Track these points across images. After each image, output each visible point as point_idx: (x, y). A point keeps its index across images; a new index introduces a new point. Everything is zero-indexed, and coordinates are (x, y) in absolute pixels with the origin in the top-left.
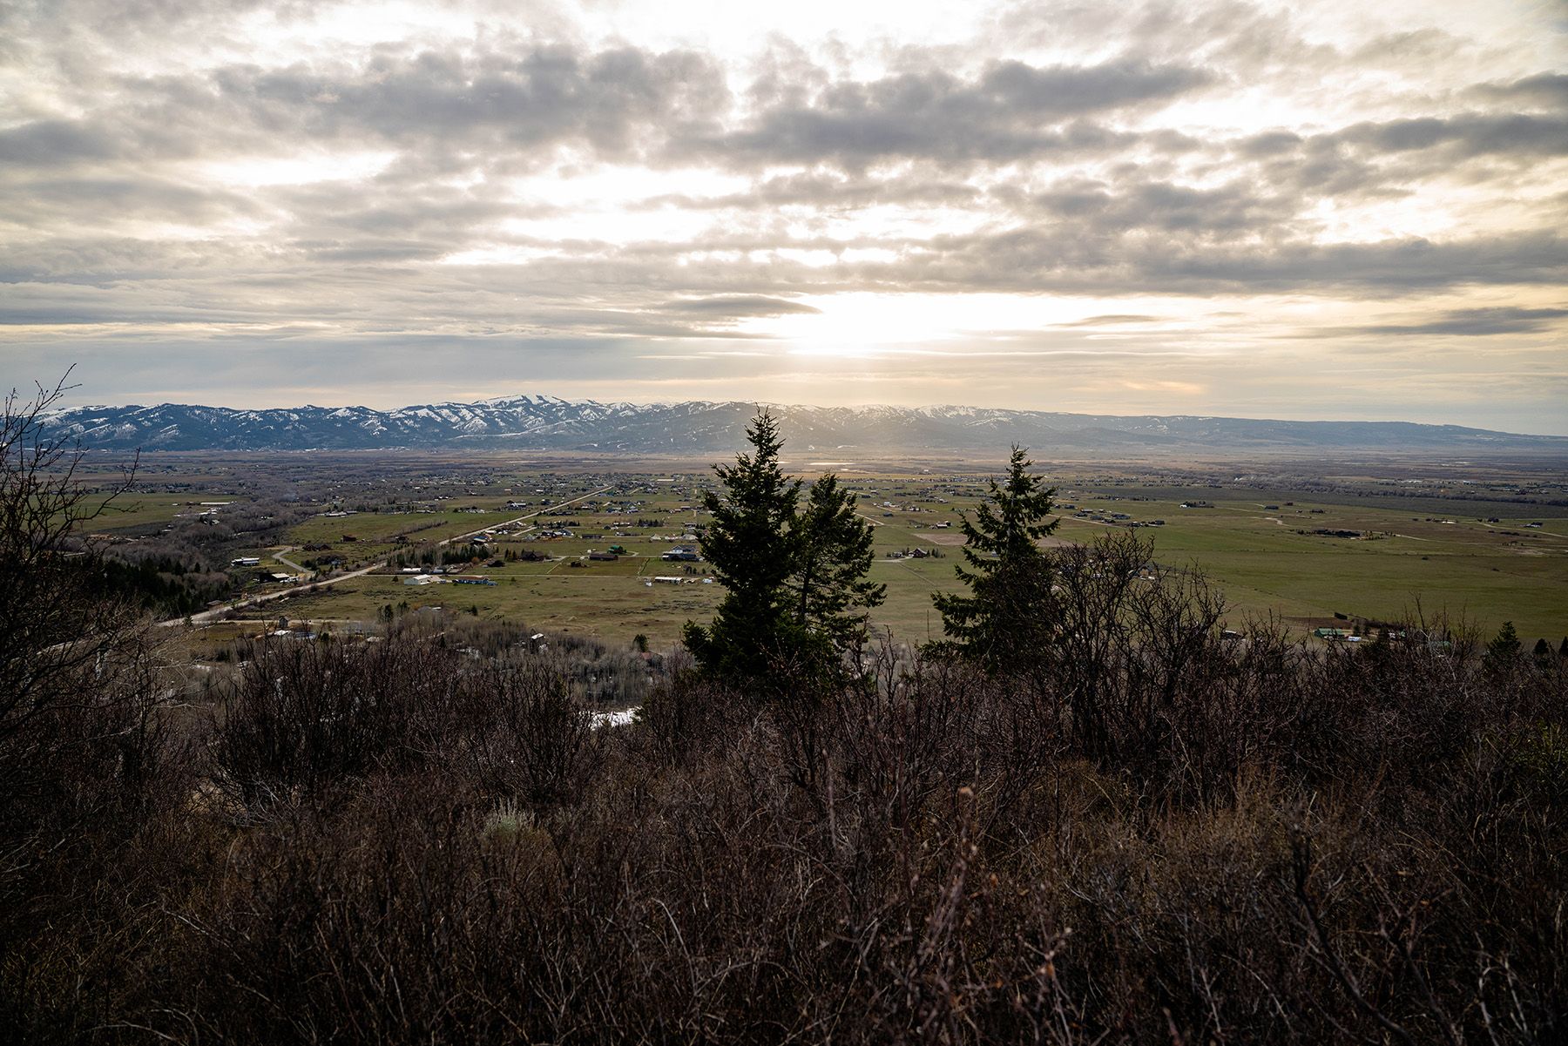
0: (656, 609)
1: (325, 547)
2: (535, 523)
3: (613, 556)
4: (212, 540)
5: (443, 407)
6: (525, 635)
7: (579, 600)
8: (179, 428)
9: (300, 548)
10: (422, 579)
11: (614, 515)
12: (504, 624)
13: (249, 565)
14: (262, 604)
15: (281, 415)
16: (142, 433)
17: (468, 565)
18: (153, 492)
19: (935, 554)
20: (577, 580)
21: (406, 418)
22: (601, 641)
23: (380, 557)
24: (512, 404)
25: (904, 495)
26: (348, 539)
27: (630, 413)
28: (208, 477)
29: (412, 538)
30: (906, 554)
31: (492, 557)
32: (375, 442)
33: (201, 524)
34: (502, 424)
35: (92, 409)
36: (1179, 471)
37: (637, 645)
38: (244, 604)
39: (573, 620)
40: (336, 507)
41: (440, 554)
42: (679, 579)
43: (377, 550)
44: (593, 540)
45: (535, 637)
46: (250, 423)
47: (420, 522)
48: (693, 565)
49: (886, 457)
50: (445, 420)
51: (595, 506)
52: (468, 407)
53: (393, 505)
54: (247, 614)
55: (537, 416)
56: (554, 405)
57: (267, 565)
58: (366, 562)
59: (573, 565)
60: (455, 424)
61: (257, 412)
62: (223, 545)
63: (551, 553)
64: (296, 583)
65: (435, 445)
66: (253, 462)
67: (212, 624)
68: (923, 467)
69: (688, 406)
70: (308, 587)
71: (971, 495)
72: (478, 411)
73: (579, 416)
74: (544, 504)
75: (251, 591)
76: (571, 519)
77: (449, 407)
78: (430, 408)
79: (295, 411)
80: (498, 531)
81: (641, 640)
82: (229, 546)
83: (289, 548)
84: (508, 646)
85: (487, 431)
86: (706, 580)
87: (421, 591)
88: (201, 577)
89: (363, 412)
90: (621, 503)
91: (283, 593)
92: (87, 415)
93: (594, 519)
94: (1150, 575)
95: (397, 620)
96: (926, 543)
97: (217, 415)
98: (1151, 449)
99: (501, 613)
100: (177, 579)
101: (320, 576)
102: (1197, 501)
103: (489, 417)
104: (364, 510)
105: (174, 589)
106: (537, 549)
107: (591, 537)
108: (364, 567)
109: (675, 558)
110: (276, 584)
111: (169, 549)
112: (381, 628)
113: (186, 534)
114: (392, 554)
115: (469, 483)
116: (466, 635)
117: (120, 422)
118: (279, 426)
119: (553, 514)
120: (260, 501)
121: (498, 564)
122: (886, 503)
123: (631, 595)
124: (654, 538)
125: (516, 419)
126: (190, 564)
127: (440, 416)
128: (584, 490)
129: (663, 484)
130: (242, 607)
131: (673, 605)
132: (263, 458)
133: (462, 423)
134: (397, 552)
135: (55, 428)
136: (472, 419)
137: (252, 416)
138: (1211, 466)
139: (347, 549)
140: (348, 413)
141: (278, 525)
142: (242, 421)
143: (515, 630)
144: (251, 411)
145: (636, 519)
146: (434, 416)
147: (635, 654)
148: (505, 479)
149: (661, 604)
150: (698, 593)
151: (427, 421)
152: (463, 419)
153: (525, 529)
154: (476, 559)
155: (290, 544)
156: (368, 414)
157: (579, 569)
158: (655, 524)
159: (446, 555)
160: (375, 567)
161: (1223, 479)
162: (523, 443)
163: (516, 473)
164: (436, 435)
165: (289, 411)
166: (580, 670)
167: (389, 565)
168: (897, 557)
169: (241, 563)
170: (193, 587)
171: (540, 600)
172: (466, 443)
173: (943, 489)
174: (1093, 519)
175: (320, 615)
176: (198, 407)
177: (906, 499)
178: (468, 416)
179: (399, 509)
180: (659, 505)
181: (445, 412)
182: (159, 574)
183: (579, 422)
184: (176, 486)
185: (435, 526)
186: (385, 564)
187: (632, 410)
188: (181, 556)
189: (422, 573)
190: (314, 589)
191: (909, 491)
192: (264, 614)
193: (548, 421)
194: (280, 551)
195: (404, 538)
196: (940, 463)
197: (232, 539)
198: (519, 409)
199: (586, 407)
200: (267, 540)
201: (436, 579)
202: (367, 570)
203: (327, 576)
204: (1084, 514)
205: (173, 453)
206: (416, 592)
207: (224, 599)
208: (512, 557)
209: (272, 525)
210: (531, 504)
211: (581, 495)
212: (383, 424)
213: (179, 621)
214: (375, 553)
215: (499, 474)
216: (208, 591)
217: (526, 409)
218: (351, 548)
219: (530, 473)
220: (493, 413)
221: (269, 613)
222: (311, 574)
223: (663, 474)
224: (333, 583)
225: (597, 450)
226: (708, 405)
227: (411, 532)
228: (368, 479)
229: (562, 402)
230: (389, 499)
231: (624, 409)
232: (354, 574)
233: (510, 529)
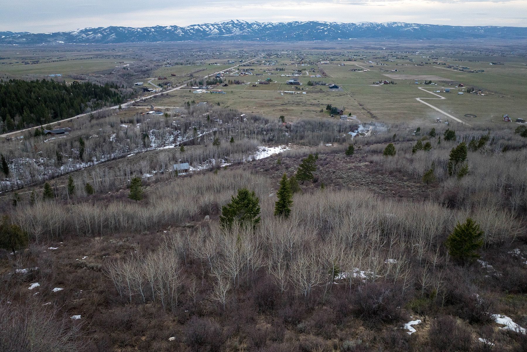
0: (286, 104)
1: (165, 78)
2: (238, 69)
3: (267, 82)
4: (127, 75)
5: (203, 25)
6: (239, 114)
7: (256, 100)
8: (115, 35)
9: (157, 79)
10: (199, 91)
11: (267, 66)
12: (230, 110)
13: (140, 85)
14: (145, 101)
15: (148, 29)
16: (104, 37)
17: (215, 86)
18: (109, 58)
19: (392, 83)
20: (256, 92)
22: (267, 117)
23: (184, 82)
24: (228, 23)
25: (376, 58)
26: (173, 75)
27: (271, 26)
29: (195, 75)
30: (381, 82)
31: (224, 82)
32: (180, 39)
33: (124, 70)
35: (88, 29)
36: (488, 49)
37: (281, 119)
38: (139, 100)
39: (255, 108)
40: (168, 63)
41: (205, 81)
42: (294, 92)
43: (183, 80)
44: (260, 76)
45: (242, 115)
46: (139, 33)
47: (197, 69)
48: (298, 86)
49: (368, 43)
50: (204, 30)
51: (259, 63)
52: (212, 25)
53: (188, 63)
54: (140, 104)
55: (237, 28)
56: (242, 23)
57: (146, 85)
59: (253, 86)
60: (208, 31)
61: (140, 28)
62: (131, 77)
63: (245, 81)
64: (156, 92)
65: (201, 39)
66: (140, 47)
67: (128, 108)
68: (383, 47)
69: (292, 23)
70: (160, 94)
71: (403, 59)
73: (252, 27)
74: (241, 62)
75: (141, 95)
76: (251, 68)
77: (205, 25)
78: (199, 25)
80: (225, 72)
81: (282, 118)
82: (134, 77)
83: (153, 79)
84: (232, 119)
85: (219, 34)
86: (304, 93)
87: (199, 96)
88: (124, 90)
89: (175, 27)
90: (269, 61)
91: (151, 96)
92: (86, 31)
93: (259, 68)
94: (482, 93)
95: (191, 108)
96: (388, 78)
97: (127, 30)
98: (476, 40)
99: (229, 105)
100: (116, 91)
101: (164, 90)
102: (497, 62)
103: (219, 29)
104: (178, 64)
105: (115, 94)
106: (240, 79)
107: (259, 75)
108: (179, 86)
109: (291, 83)
110: (149, 92)
111: (114, 79)
112: (186, 111)
113: (120, 74)
114: (188, 81)
115: (213, 54)
116: (217, 114)
117: (96, 33)
118: (148, 33)
119: (244, 66)
120: (143, 61)
121: (226, 85)
122: (370, 62)
123: (276, 98)
124: (283, 75)
125: (229, 29)
126: (121, 85)
127: (202, 28)
128: (255, 56)
129: (284, 54)
130: (138, 101)
131: (292, 102)
132: (143, 46)
133: (210, 31)
134: (190, 81)
135: (77, 36)
136: (213, 30)
137: (139, 30)
138: (501, 47)
139: (173, 79)
140: (170, 28)
141: (149, 70)
142: (136, 32)
143: (234, 112)
144: (138, 28)
145: (275, 68)
146: (200, 28)
147: (280, 123)
148: (226, 52)
149: (287, 102)
150: (301, 98)
151: (198, 30)
152: (210, 29)
153: (235, 72)
154: (218, 83)
155: (153, 77)
156: (178, 28)
157: (255, 87)
158: (282, 70)
159: (207, 82)
160: (182, 86)
161: (507, 53)
162: (232, 38)
163: (230, 50)
164: (201, 35)
165: (151, 28)
166: (260, 129)
167: (187, 85)
168: (377, 84)
169: (137, 84)
170: (121, 94)
171: (242, 100)
172: (212, 39)
173: (392, 56)
174: (454, 69)
175: (165, 105)
176: (121, 27)
177: (378, 60)
178: (212, 28)
179: (190, 64)
180: (283, 62)
181: (204, 27)
182: (110, 89)
183: (252, 30)
184: (116, 56)
185: (202, 70)
186: (186, 85)
187: (271, 25)
188: (118, 82)
189: (199, 89)
190: (162, 95)
191: (378, 57)
192: (145, 104)
193: (241, 30)
194: (150, 80)
195: (192, 75)
196: (390, 46)
197: (134, 75)
198: (230, 25)
199: (254, 24)
200: (146, 76)
202: (180, 87)
203: (166, 89)
204: (450, 67)
205: (115, 44)
206: (197, 96)
207: (132, 99)
208: (231, 83)
209: (147, 70)
210: (236, 62)
211: (254, 58)
212: (183, 32)
213: (117, 107)
214: (182, 81)
215: (224, 50)
216: (126, 95)
217: (233, 25)
218: (174, 79)
219: (235, 50)
220: (221, 27)
221: (147, 104)
222: (161, 89)
223: (283, 50)
224: (168, 92)
225: (259, 41)
226: (300, 22)
227: (194, 73)
228: (178, 52)
229: (246, 22)
230: (186, 60)
231: (269, 25)
232: (175, 89)
233: (230, 71)
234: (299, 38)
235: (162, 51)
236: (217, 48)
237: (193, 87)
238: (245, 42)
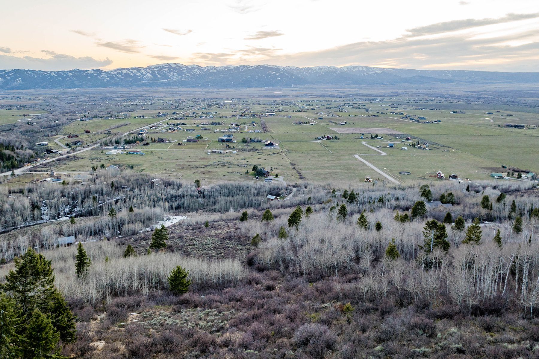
0: (210, 165)
1: (77, 136)
2: (168, 124)
3: (196, 140)
4: (30, 132)
5: (133, 69)
6: (149, 180)
7: (178, 161)
8: (22, 79)
9: (66, 136)
10: (114, 152)
13: (44, 145)
14: (45, 165)
15: (64, 74)
16: (7, 82)
17: (134, 145)
18: (10, 109)
19: (336, 138)
20: (180, 152)
21: (117, 74)
23: (98, 141)
24: (163, 67)
26: (87, 132)
27: (215, 71)
28: (34, 102)
29: (113, 131)
31: (145, 141)
32: (105, 85)
33: (27, 125)
34: (159, 76)
38: (38, 164)
39: (174, 171)
40: (85, 116)
41: (124, 139)
42: (222, 151)
43: (98, 137)
45: (153, 181)
46: (52, 77)
47: (119, 123)
48: (230, 144)
50: (135, 75)
52: (144, 69)
53: (110, 115)
54: (38, 169)
55: (174, 72)
56: (181, 68)
57: (51, 145)
58: (92, 144)
59: (179, 144)
60: (139, 76)
61: (54, 72)
62: (35, 135)
63: (170, 139)
64: (61, 154)
65: (130, 86)
66: (53, 94)
67: (23, 174)
68: (341, 94)
69: (240, 67)
70: (66, 156)
72: (149, 71)
73: (193, 72)
74: (173, 114)
75: (42, 158)
77: (136, 69)
78: (128, 69)
79: (70, 71)
80: (151, 128)
81: (198, 182)
82: (38, 135)
84: (142, 185)
85: (153, 80)
86: (234, 151)
87: (112, 158)
88: (22, 152)
89: (99, 71)
90: (207, 113)
91: (54, 159)
96: (333, 132)
97: (38, 74)
100: (12, 153)
101: (71, 151)
102: (458, 111)
103: (154, 73)
104: (97, 118)
105: (10, 158)
106: (166, 136)
107: (190, 130)
109: (223, 141)
110: (53, 154)
111: (12, 137)
112: (89, 177)
113: (21, 130)
114: (103, 140)
115: (143, 103)
116: (124, 180)
118: (64, 78)
119: (177, 119)
120: (54, 113)
121: (147, 144)
123: (201, 159)
124: (217, 131)
125: (165, 74)
126: (20, 145)
127: (132, 72)
128: (192, 107)
129: (227, 104)
130: (37, 166)
131: (218, 163)
132: (56, 93)
133: (142, 76)
134: (105, 139)
136: (146, 74)
137: (52, 74)
138: (468, 93)
139: (85, 138)
140: (93, 72)
141: (59, 125)
142: (48, 76)
143: (145, 177)
144: (52, 72)
146: (130, 73)
148: (159, 101)
149: (212, 163)
150: (229, 158)
151: (127, 75)
152: (142, 74)
153: (162, 127)
154: (138, 142)
155: (63, 135)
156: (102, 72)
157: (181, 146)
158: (218, 124)
159: (126, 140)
160: (95, 146)
162: (168, 84)
163: (164, 98)
164: (131, 81)
165: (68, 71)
167: (101, 145)
168: (319, 139)
169: (40, 144)
170: (18, 157)
171: (162, 162)
172: (144, 85)
174: (410, 120)
175: (68, 169)
176: (29, 70)
177: (330, 110)
178: (144, 73)
179: (111, 117)
180: (223, 114)
181: (134, 71)
183: (192, 75)
184: (21, 106)
185: (125, 125)
186: (99, 144)
187: (215, 69)
188: (17, 141)
189: (115, 148)
190: (68, 157)
191: (333, 106)
192: (45, 169)
193: (179, 75)
194: (57, 138)
195: (110, 132)
197: (40, 132)
198: (166, 69)
199: (195, 68)
200: (54, 133)
201: (120, 151)
202: (92, 147)
203: (74, 150)
204: (407, 117)
205: (20, 91)
206: (109, 158)
207: (30, 162)
208: (154, 141)
209: (57, 125)
210: (168, 114)
211: (190, 109)
212: (108, 77)
213: (10, 173)
214: (97, 139)
215: (157, 99)
216: (24, 158)
217: (169, 69)
218: (88, 137)
219: (170, 99)
220: (155, 71)
221: (48, 169)
222: (68, 149)
223: (227, 99)
224: (76, 154)
225: (200, 87)
226: (248, 67)
227: (114, 128)
228: (101, 102)
229: (185, 66)
230: (108, 112)
231: (212, 69)
232: (86, 149)
233: (156, 127)
234: (247, 84)
235: (80, 100)
236: (149, 96)
237: (108, 147)
238: (183, 89)
